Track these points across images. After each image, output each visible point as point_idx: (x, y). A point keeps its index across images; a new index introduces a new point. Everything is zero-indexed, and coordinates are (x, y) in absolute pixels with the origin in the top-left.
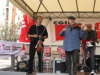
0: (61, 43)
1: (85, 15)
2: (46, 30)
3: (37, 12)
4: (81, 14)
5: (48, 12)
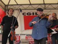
3: (8, 5)
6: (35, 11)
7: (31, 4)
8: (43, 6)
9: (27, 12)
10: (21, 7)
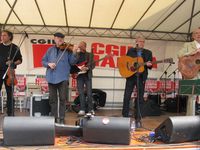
0: (42, 71)
1: (76, 31)
2: (19, 51)
4: (71, 30)
5: (22, 25)
6: (52, 37)
7: (45, 26)
8: (66, 30)
9: (38, 37)
10: (28, 30)
